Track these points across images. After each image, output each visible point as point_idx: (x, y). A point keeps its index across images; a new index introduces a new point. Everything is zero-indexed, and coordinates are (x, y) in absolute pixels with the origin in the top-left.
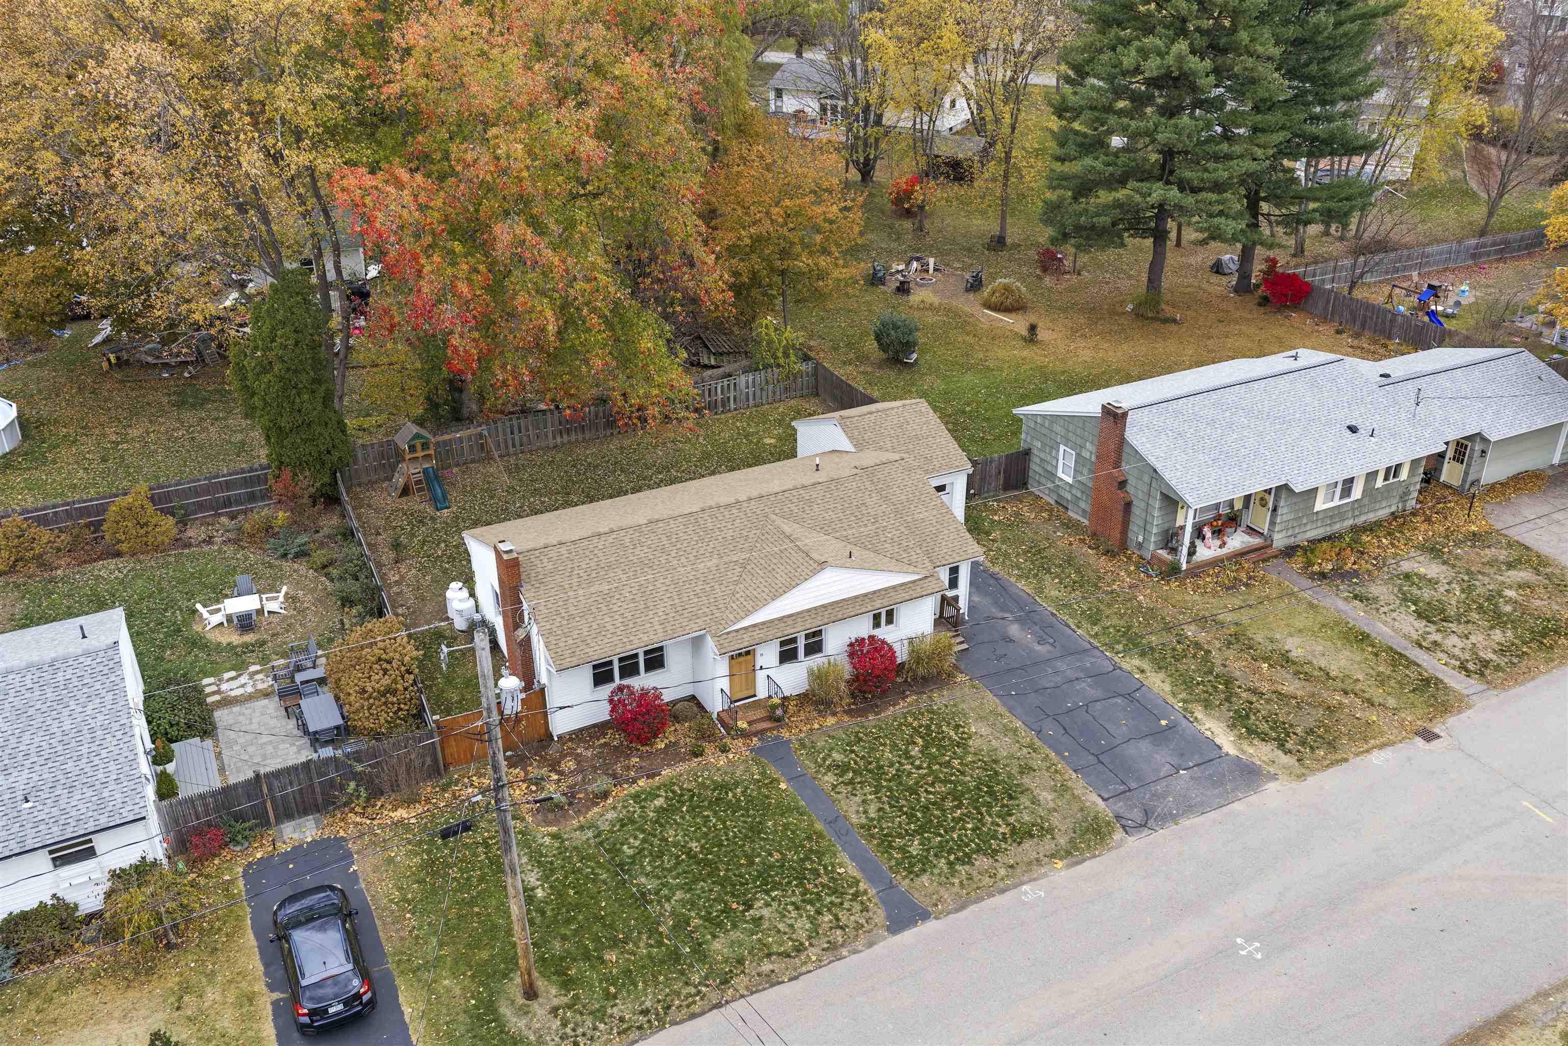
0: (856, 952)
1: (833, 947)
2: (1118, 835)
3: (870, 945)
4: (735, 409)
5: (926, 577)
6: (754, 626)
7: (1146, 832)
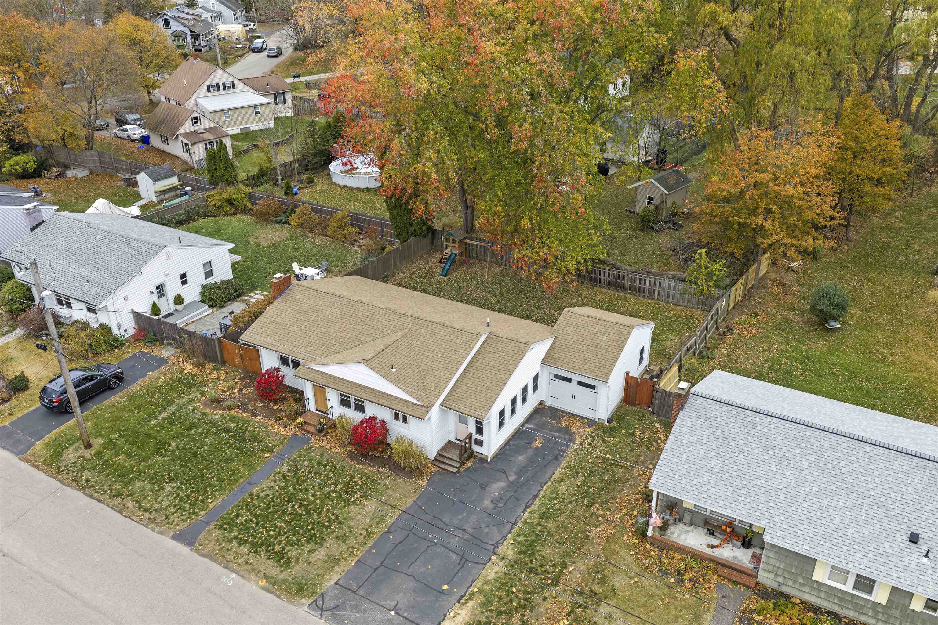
0: (153, 530)
1: (152, 521)
2: (306, 601)
3: (161, 533)
4: (658, 300)
5: (423, 406)
6: (322, 372)
7: (318, 614)
